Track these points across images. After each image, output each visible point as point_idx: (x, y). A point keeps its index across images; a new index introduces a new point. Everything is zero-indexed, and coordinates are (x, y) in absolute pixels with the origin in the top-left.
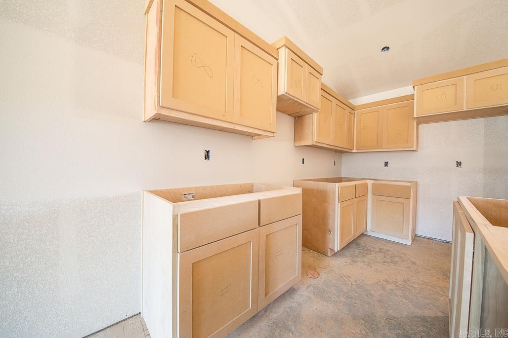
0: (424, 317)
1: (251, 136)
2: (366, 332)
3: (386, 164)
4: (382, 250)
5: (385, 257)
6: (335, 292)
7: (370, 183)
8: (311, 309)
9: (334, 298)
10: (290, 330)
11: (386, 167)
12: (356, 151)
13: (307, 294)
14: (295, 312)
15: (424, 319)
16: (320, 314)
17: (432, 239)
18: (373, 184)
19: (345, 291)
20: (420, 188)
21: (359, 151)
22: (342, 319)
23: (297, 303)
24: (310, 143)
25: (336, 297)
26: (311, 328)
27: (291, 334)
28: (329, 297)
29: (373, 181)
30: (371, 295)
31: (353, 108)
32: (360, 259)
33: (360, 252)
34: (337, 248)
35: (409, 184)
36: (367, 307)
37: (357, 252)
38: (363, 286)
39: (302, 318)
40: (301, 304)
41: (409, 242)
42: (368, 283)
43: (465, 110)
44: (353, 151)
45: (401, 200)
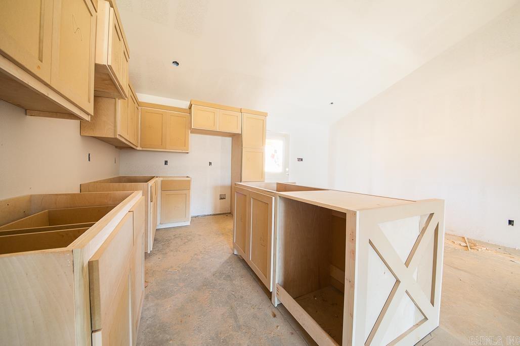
0: (226, 261)
2: (212, 291)
3: (166, 163)
4: (177, 236)
5: (182, 239)
6: (172, 284)
7: (159, 180)
8: (167, 310)
9: (176, 289)
10: (167, 340)
11: (166, 165)
12: (141, 149)
13: (151, 304)
14: (156, 325)
15: (226, 262)
16: (177, 308)
18: (162, 181)
19: (178, 278)
21: (144, 149)
22: (193, 297)
23: (150, 318)
25: (176, 287)
26: (181, 322)
27: (171, 342)
28: (171, 291)
29: (162, 179)
30: (195, 268)
31: (139, 104)
33: (163, 245)
34: (150, 249)
36: (199, 277)
38: (185, 267)
39: (167, 323)
40: (155, 315)
41: (189, 223)
42: (187, 263)
44: (138, 149)
45: (184, 192)
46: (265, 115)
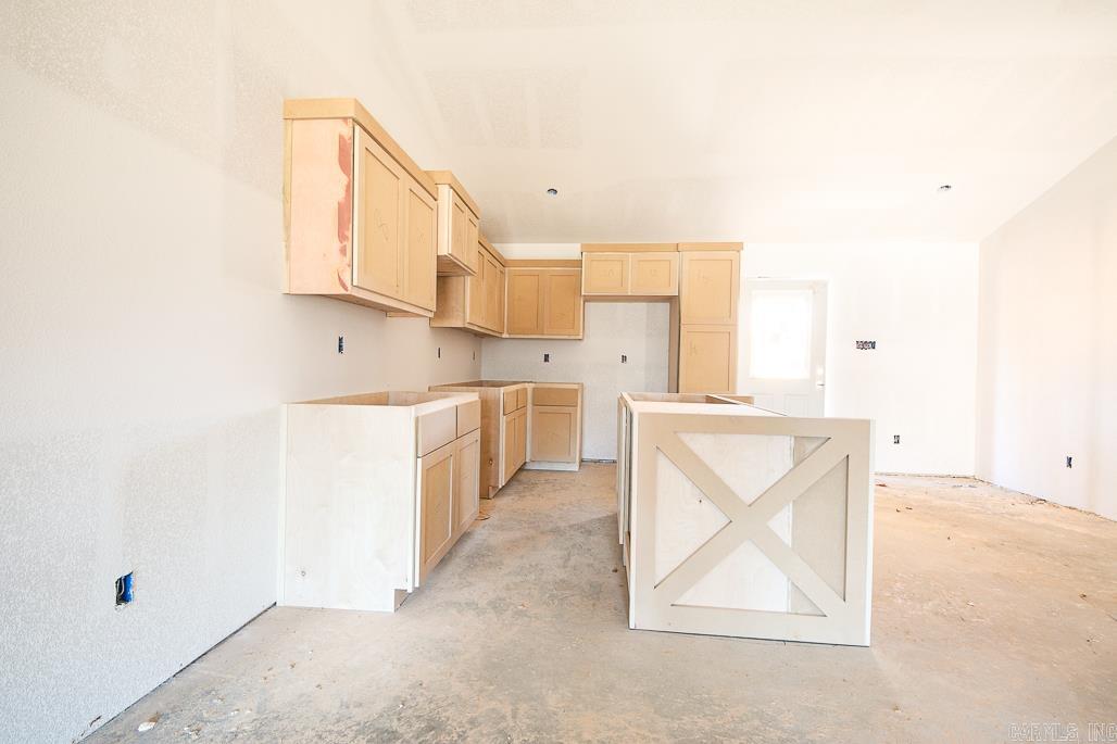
0: (598, 518)
1: (385, 311)
2: (557, 537)
3: (547, 358)
4: (549, 481)
5: (554, 486)
7: (530, 387)
11: (547, 362)
12: (507, 336)
17: (599, 461)
18: (534, 389)
19: (525, 520)
20: (586, 391)
21: (512, 336)
22: (532, 536)
24: (459, 324)
25: (518, 526)
26: (508, 549)
29: (533, 385)
30: (551, 516)
31: (504, 263)
32: (527, 494)
33: (525, 487)
34: (502, 482)
35: (576, 387)
36: (551, 524)
37: (521, 487)
41: (575, 467)
42: (545, 509)
43: (630, 294)
44: (504, 336)
45: (566, 410)
46: (738, 247)
